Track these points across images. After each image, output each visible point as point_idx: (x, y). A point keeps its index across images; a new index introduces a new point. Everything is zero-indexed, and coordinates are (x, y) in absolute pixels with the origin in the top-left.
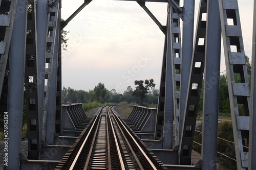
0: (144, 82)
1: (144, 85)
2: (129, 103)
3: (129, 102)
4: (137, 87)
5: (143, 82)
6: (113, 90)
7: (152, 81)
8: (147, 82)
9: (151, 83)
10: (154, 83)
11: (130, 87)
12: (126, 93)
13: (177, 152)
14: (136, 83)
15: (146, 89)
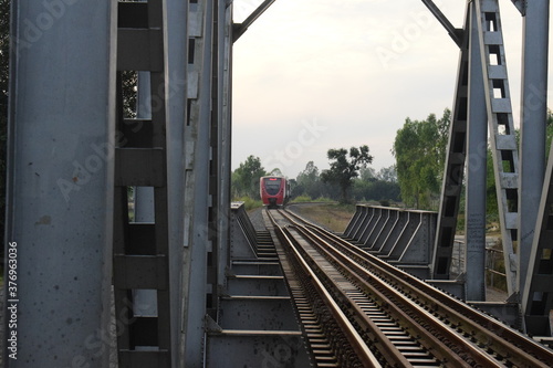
0: (349, 151)
1: (349, 159)
2: (314, 198)
3: (315, 195)
4: (334, 165)
5: (345, 152)
6: (275, 170)
7: (365, 149)
8: (354, 152)
9: (363, 154)
10: (370, 154)
11: (312, 163)
12: (303, 176)
13: (516, 306)
14: (332, 154)
15: (352, 167)
